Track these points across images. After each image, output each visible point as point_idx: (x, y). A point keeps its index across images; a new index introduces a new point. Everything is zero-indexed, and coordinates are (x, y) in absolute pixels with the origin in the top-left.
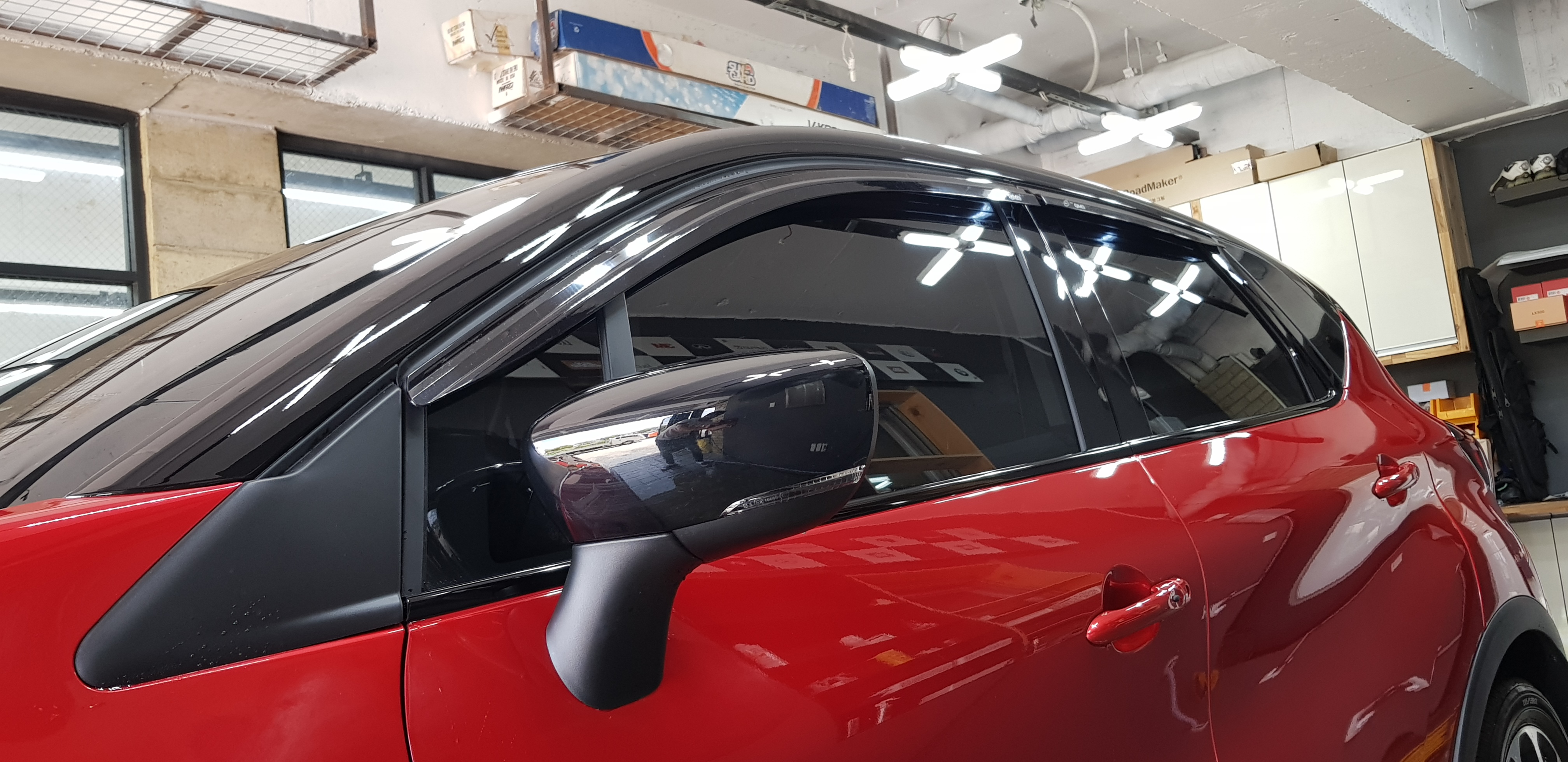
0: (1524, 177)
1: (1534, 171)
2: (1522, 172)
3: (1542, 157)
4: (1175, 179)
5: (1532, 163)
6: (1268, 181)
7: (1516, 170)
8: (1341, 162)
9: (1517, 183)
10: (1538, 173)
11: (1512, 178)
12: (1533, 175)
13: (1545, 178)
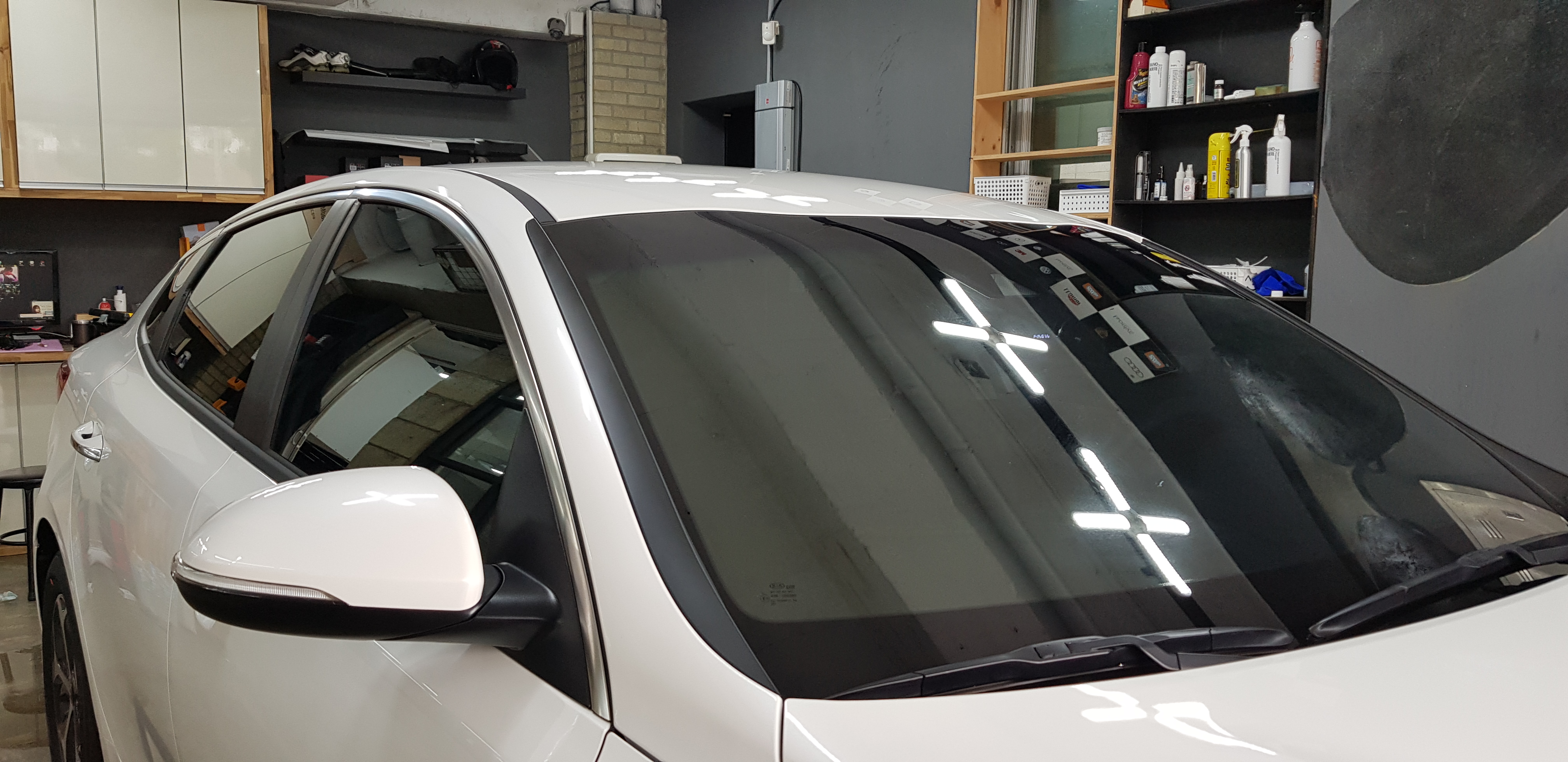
0: (326, 66)
1: (333, 64)
2: (325, 61)
3: (343, 54)
5: (332, 57)
7: (320, 59)
9: (319, 69)
10: (336, 66)
11: (317, 63)
12: (331, 66)
13: (342, 73)
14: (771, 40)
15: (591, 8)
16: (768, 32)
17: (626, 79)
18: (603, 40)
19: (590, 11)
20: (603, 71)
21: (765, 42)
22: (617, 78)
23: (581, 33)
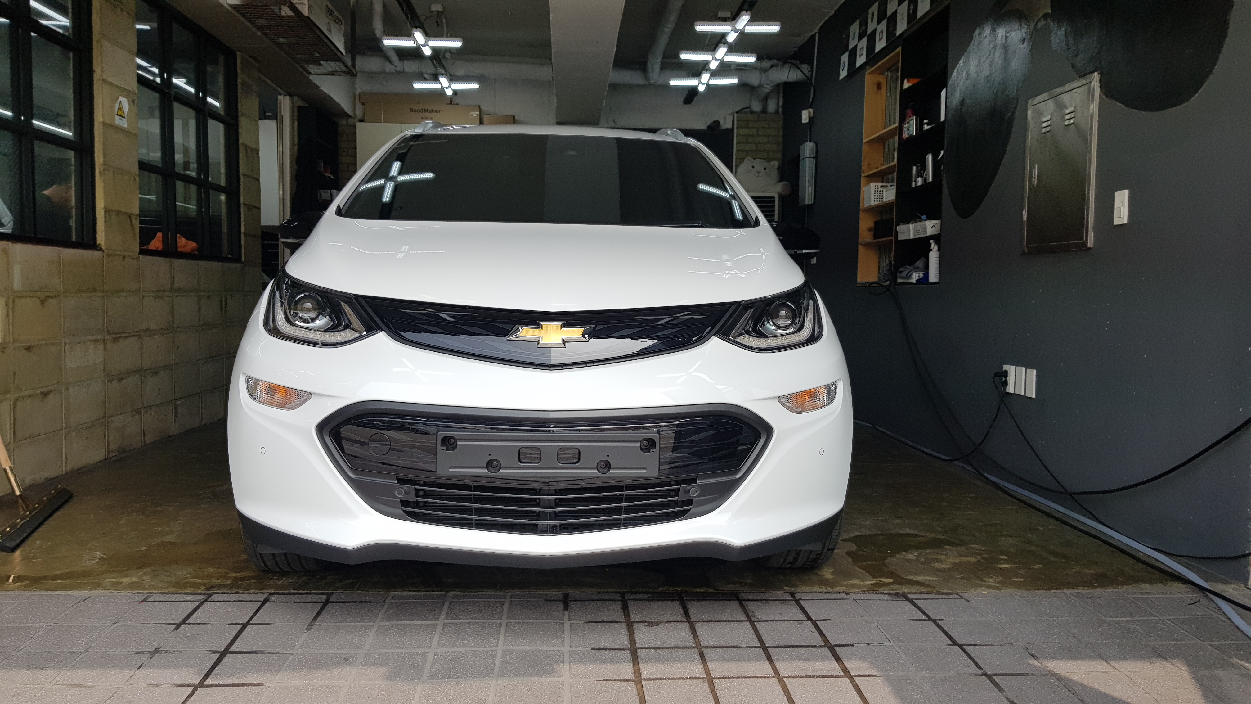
4: (439, 111)
14: (805, 120)
15: (737, 112)
16: (805, 116)
17: (756, 151)
18: (742, 129)
19: (736, 115)
20: (743, 147)
21: (804, 122)
22: (749, 151)
23: (731, 127)
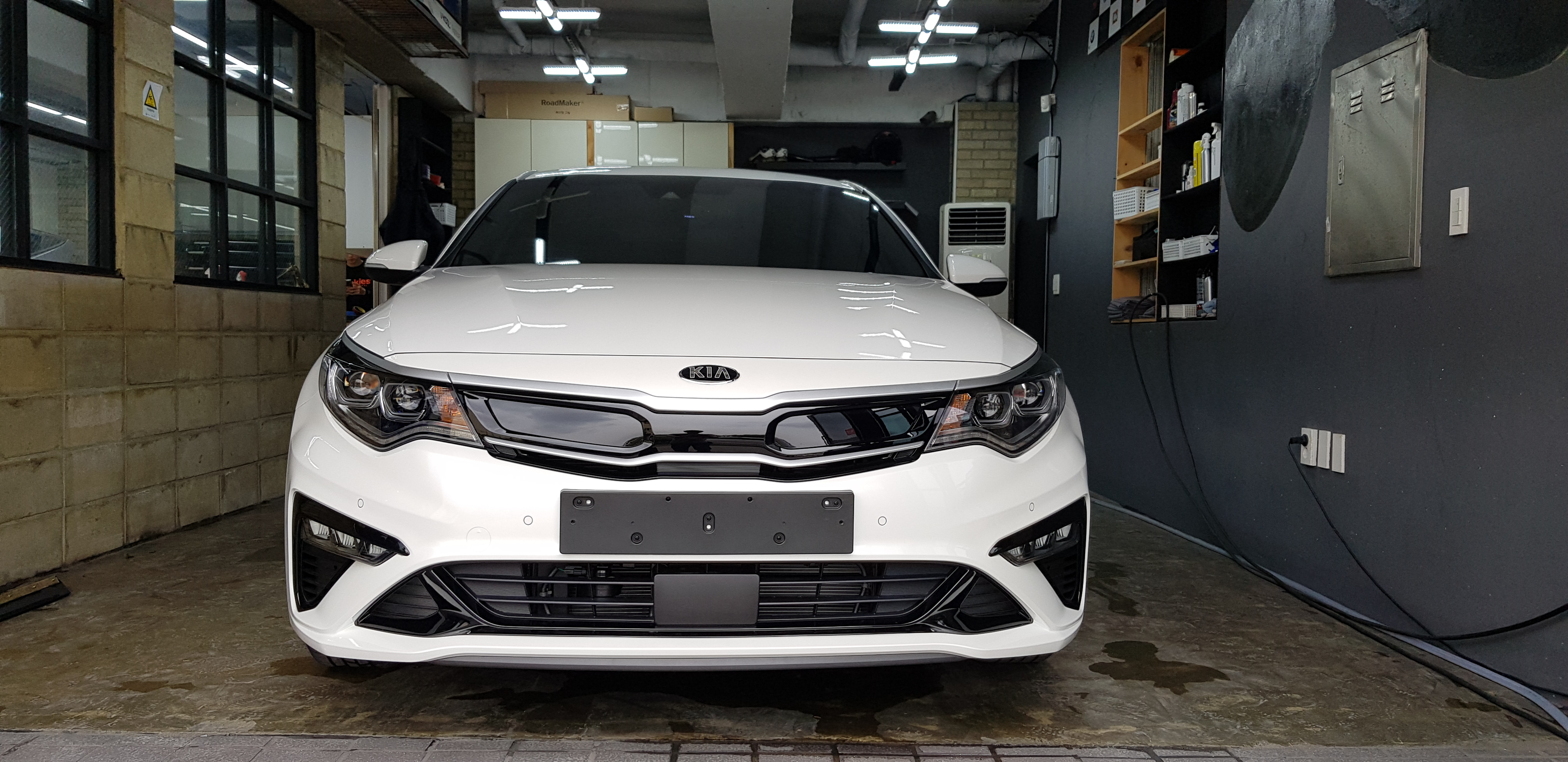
0: (771, 158)
1: (778, 156)
2: (771, 155)
3: (783, 150)
4: (579, 103)
5: (777, 151)
6: (637, 122)
7: (768, 154)
8: (681, 123)
9: (767, 160)
10: (780, 158)
11: (766, 157)
12: (775, 158)
13: (781, 162)
14: (1045, 108)
15: (959, 101)
16: (1045, 103)
17: (984, 149)
18: (966, 122)
19: (957, 104)
20: (966, 145)
21: (1043, 110)
22: (974, 150)
23: (951, 119)
